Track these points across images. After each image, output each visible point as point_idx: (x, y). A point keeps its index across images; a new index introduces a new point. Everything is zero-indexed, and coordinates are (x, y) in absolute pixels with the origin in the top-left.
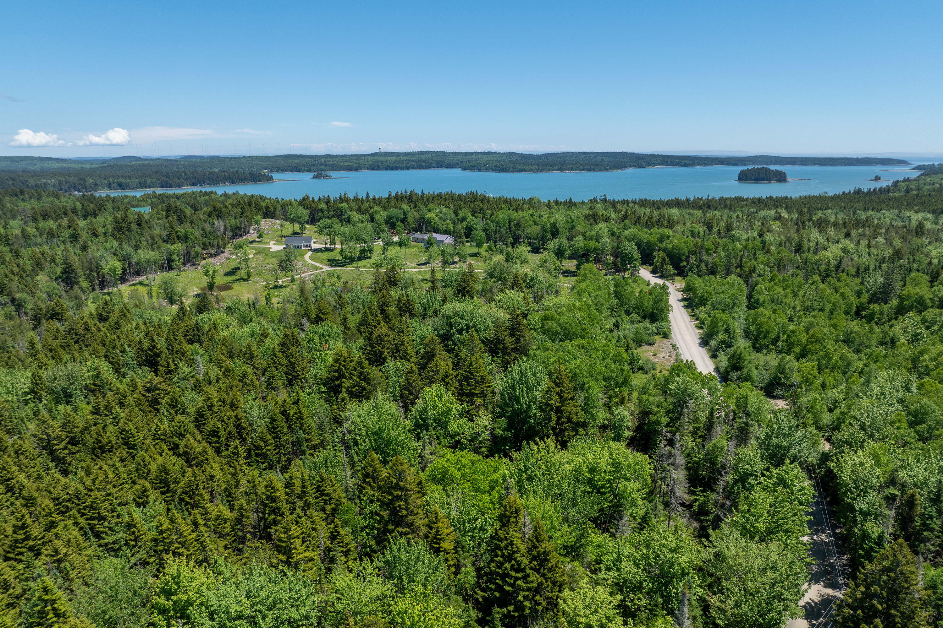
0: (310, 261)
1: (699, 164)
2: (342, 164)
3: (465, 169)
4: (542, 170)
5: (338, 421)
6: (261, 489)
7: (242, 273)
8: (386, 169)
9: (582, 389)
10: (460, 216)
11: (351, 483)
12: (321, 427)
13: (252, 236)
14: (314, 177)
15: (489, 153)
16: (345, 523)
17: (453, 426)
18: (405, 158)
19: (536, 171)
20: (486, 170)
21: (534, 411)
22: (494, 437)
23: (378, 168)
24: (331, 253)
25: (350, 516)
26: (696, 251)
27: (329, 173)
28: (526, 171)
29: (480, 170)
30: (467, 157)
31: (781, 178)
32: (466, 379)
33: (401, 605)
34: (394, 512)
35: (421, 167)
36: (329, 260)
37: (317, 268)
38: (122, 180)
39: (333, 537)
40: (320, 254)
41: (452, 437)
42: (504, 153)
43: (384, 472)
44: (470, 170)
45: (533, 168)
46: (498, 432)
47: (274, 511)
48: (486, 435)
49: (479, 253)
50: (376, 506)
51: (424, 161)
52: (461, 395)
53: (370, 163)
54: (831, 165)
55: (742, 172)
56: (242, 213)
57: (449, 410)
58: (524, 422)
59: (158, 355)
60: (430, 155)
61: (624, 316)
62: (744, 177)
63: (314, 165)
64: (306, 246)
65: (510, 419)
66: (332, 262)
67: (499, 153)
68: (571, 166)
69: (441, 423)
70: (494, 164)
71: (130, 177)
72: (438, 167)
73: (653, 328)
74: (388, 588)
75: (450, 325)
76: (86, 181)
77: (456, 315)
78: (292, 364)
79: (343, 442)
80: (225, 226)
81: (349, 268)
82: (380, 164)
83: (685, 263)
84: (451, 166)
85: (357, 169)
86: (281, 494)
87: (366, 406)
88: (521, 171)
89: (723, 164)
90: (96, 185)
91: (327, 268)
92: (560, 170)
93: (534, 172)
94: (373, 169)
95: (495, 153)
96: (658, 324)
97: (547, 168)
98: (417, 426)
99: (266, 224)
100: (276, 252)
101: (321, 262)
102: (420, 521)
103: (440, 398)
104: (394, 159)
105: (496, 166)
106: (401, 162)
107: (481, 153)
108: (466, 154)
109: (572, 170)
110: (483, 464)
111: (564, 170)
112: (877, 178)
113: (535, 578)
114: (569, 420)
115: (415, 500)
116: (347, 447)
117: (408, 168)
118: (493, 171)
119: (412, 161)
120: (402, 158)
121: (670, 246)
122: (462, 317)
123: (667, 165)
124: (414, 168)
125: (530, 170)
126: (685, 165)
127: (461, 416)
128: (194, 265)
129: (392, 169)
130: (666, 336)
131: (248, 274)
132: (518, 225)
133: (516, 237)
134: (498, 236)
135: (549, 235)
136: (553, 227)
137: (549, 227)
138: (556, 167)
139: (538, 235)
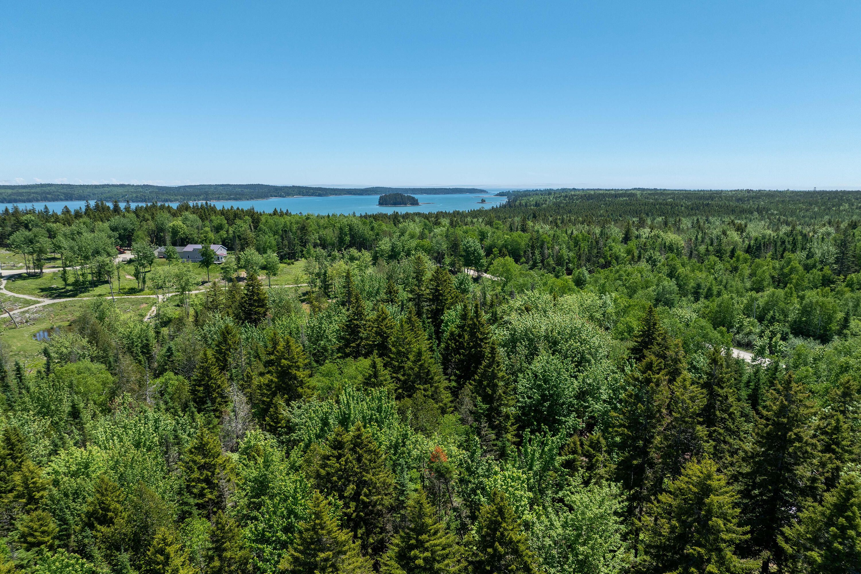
0: (10, 294)
1: (331, 194)
18: (24, 191)
24: (41, 280)
30: (98, 190)
31: (414, 202)
37: (28, 303)
42: (138, 186)
45: (179, 197)
51: (49, 193)
54: (435, 194)
55: (381, 198)
60: (53, 188)
62: (383, 202)
66: (51, 292)
68: (217, 196)
70: (134, 195)
81: (84, 298)
89: (351, 194)
91: (48, 301)
97: (193, 198)
101: (31, 294)
104: (10, 191)
105: (137, 197)
106: (21, 194)
123: (304, 195)
126: (320, 195)
132: (303, 229)
133: (304, 244)
134: (286, 242)
135: (348, 238)
136: (351, 230)
137: (347, 229)
138: (202, 197)
139: (335, 240)
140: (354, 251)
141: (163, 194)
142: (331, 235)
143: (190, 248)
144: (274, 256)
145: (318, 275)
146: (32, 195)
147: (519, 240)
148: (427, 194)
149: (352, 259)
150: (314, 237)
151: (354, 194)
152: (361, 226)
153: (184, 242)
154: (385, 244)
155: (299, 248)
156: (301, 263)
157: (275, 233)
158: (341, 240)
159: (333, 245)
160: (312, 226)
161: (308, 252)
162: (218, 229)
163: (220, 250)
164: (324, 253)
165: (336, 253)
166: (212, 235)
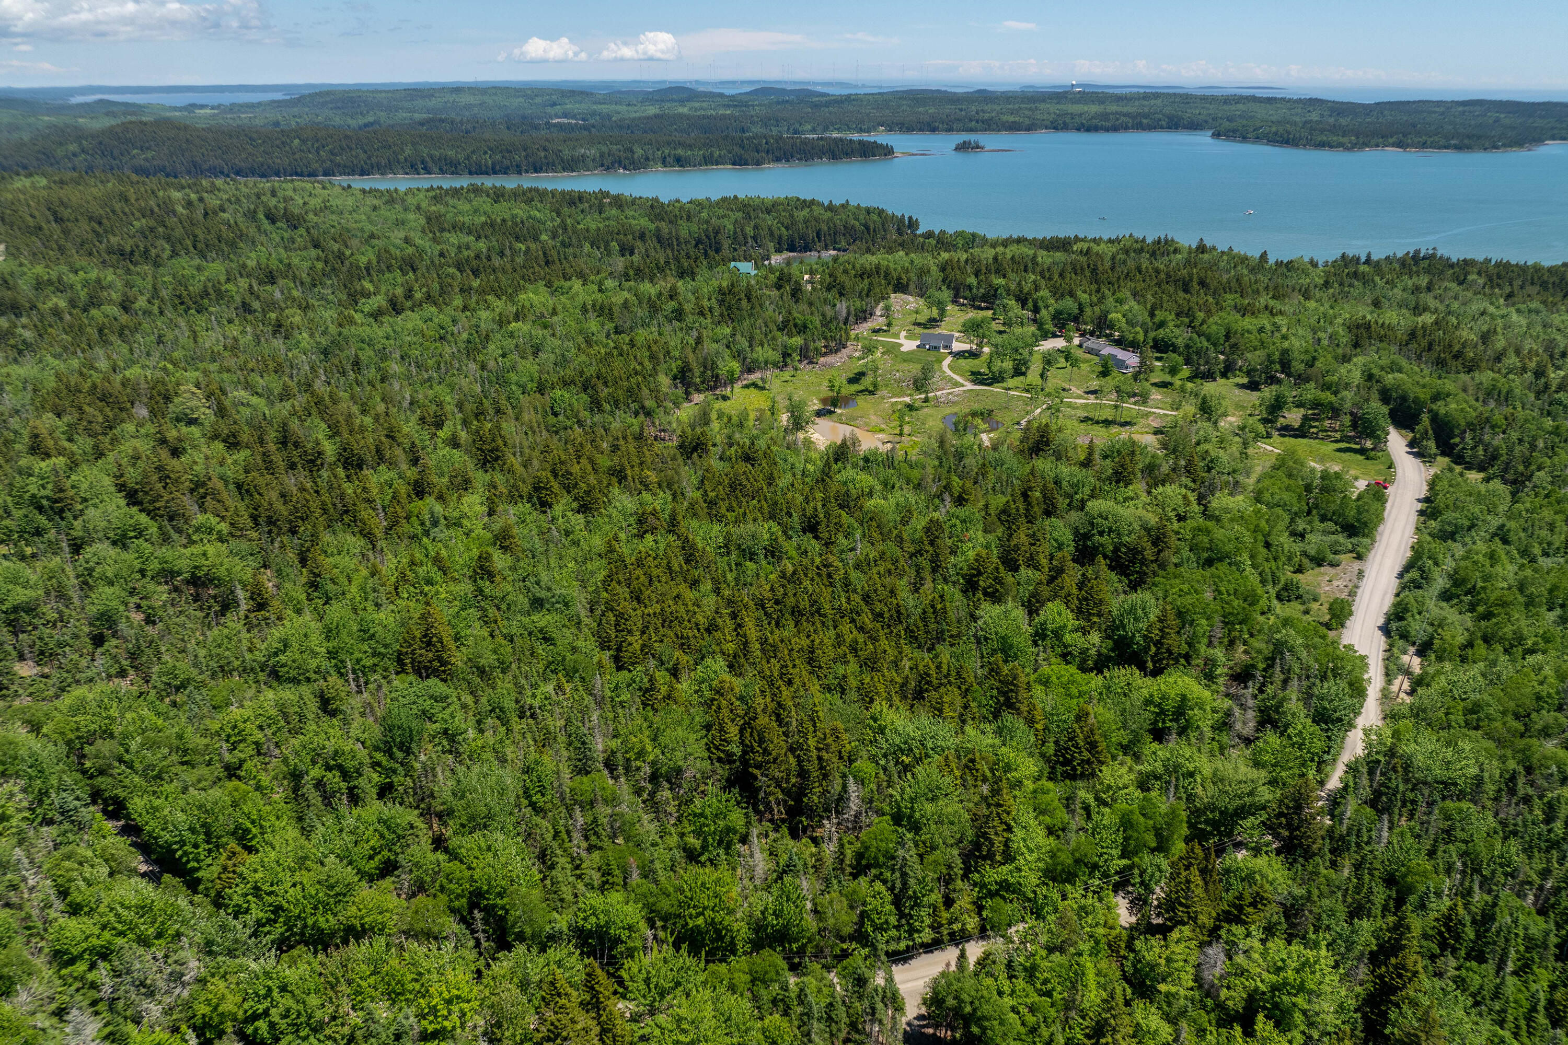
0: (949, 373)
2: (1005, 118)
3: (1217, 136)
4: (1362, 145)
5: (974, 618)
6: (921, 667)
7: (866, 382)
8: (1078, 130)
9: (1191, 625)
10: (1156, 320)
11: (979, 672)
12: (959, 621)
13: (878, 321)
14: (958, 148)
16: (974, 700)
17: (1068, 638)
18: (1114, 107)
19: (1349, 148)
20: (1258, 139)
21: (1138, 638)
22: (1099, 654)
23: (1066, 127)
24: (976, 362)
25: (976, 695)
26: (1479, 425)
28: (1331, 147)
29: (1244, 139)
30: (1226, 107)
32: (1086, 599)
33: (1004, 750)
34: (1008, 699)
36: (973, 373)
37: (957, 384)
38: (680, 152)
39: (966, 707)
40: (962, 362)
41: (1066, 647)
42: (1299, 101)
43: (1005, 670)
44: (1227, 138)
45: (1344, 140)
46: (1104, 651)
47: (928, 683)
48: (1093, 652)
49: (1171, 384)
50: (995, 692)
51: (1146, 116)
52: (1079, 612)
53: (1052, 117)
56: (869, 290)
57: (1065, 626)
58: (1129, 646)
59: (818, 523)
60: (1159, 101)
61: (1317, 523)
63: (959, 121)
64: (946, 347)
65: (1116, 642)
66: (977, 378)
67: (1290, 100)
68: (1422, 140)
69: (1058, 634)
70: (1274, 129)
71: (690, 147)
73: (1347, 543)
74: (997, 741)
75: (1092, 524)
76: (633, 152)
77: (1100, 516)
78: (937, 555)
79: (975, 636)
80: (848, 308)
81: (996, 389)
82: (1068, 120)
83: (1457, 440)
84: (1194, 126)
85: (1029, 129)
86: (933, 672)
87: (997, 610)
88: (1321, 145)
90: (647, 159)
91: (969, 386)
92: (1400, 145)
93: (1348, 149)
94: (1056, 128)
95: (1283, 99)
96: (1355, 540)
97: (1374, 141)
98: (1037, 633)
99: (896, 300)
100: (909, 353)
101: (962, 376)
102: (1024, 708)
103: (1060, 614)
104: (1094, 108)
105: (1276, 133)
106: (1106, 116)
108: (1228, 100)
109: (1423, 145)
110: (1079, 676)
111: (1408, 146)
113: (1086, 755)
114: (1169, 651)
115: (1023, 694)
116: (979, 642)
117: (1115, 129)
118: (1269, 143)
119: (1125, 115)
120: (1109, 107)
121: (1442, 411)
122: (1106, 519)
125: (1340, 145)
127: (1076, 630)
128: (811, 363)
129: (1088, 130)
130: (1359, 557)
131: (875, 386)
138: (1391, 141)
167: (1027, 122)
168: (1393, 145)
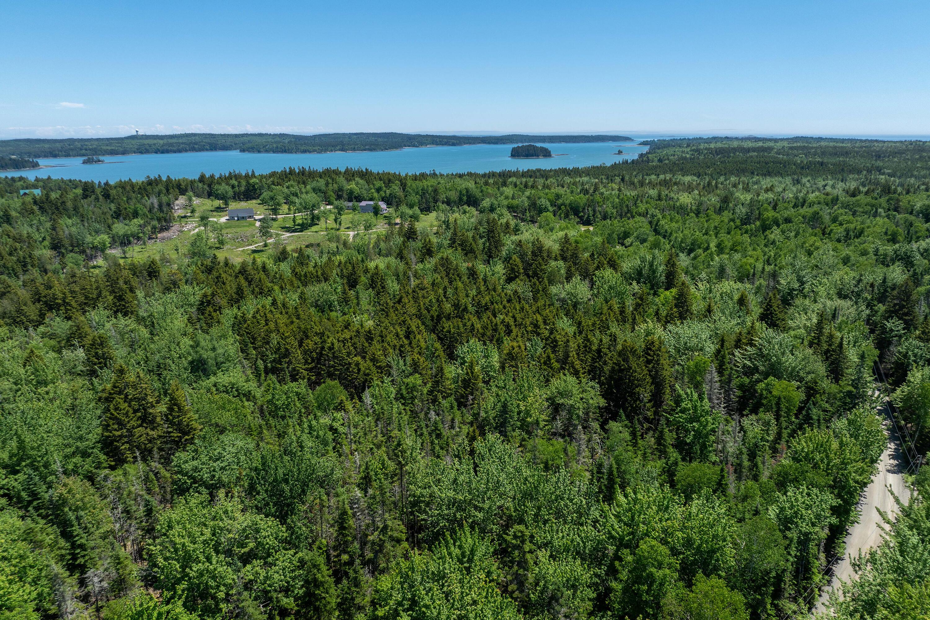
1: (465, 143)
3: (243, 151)
4: (326, 151)
8: (156, 153)
14: (84, 162)
15: (260, 135)
19: (320, 152)
20: (267, 151)
23: (147, 152)
27: (101, 158)
28: (310, 152)
29: (259, 152)
31: (547, 154)
35: (193, 149)
44: (249, 151)
45: (316, 148)
51: (196, 143)
53: (136, 147)
55: (514, 149)
60: (198, 137)
62: (516, 154)
63: (72, 150)
67: (271, 135)
68: (352, 147)
70: (274, 146)
72: (211, 150)
82: (148, 148)
84: (225, 148)
85: (124, 153)
88: (304, 151)
92: (342, 150)
94: (141, 153)
95: (266, 134)
97: (330, 148)
105: (277, 147)
106: (171, 145)
107: (252, 135)
108: (236, 136)
109: (354, 150)
111: (347, 150)
112: (620, 152)
117: (179, 151)
118: (274, 152)
119: (182, 143)
120: (171, 141)
124: (186, 151)
125: (314, 151)
126: (453, 144)
129: (163, 152)
132: (435, 191)
133: (436, 201)
134: (424, 200)
135: (465, 198)
136: (467, 192)
137: (464, 192)
138: (338, 148)
139: (456, 199)
140: (465, 207)
141: (301, 145)
142: (453, 196)
143: (363, 203)
144: (416, 209)
145: (444, 222)
146: (182, 146)
147: (579, 200)
148: (566, 142)
149: (465, 212)
150: (442, 197)
151: (489, 143)
152: (475, 190)
153: (359, 199)
154: (486, 203)
155: (432, 204)
156: (433, 215)
157: (417, 193)
158: (461, 199)
159: (455, 202)
160: (441, 189)
161: (438, 207)
162: (378, 190)
163: (383, 205)
164: (448, 208)
165: (455, 208)
166: (376, 195)
167: (121, 149)
168: (339, 150)
